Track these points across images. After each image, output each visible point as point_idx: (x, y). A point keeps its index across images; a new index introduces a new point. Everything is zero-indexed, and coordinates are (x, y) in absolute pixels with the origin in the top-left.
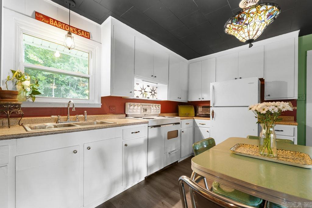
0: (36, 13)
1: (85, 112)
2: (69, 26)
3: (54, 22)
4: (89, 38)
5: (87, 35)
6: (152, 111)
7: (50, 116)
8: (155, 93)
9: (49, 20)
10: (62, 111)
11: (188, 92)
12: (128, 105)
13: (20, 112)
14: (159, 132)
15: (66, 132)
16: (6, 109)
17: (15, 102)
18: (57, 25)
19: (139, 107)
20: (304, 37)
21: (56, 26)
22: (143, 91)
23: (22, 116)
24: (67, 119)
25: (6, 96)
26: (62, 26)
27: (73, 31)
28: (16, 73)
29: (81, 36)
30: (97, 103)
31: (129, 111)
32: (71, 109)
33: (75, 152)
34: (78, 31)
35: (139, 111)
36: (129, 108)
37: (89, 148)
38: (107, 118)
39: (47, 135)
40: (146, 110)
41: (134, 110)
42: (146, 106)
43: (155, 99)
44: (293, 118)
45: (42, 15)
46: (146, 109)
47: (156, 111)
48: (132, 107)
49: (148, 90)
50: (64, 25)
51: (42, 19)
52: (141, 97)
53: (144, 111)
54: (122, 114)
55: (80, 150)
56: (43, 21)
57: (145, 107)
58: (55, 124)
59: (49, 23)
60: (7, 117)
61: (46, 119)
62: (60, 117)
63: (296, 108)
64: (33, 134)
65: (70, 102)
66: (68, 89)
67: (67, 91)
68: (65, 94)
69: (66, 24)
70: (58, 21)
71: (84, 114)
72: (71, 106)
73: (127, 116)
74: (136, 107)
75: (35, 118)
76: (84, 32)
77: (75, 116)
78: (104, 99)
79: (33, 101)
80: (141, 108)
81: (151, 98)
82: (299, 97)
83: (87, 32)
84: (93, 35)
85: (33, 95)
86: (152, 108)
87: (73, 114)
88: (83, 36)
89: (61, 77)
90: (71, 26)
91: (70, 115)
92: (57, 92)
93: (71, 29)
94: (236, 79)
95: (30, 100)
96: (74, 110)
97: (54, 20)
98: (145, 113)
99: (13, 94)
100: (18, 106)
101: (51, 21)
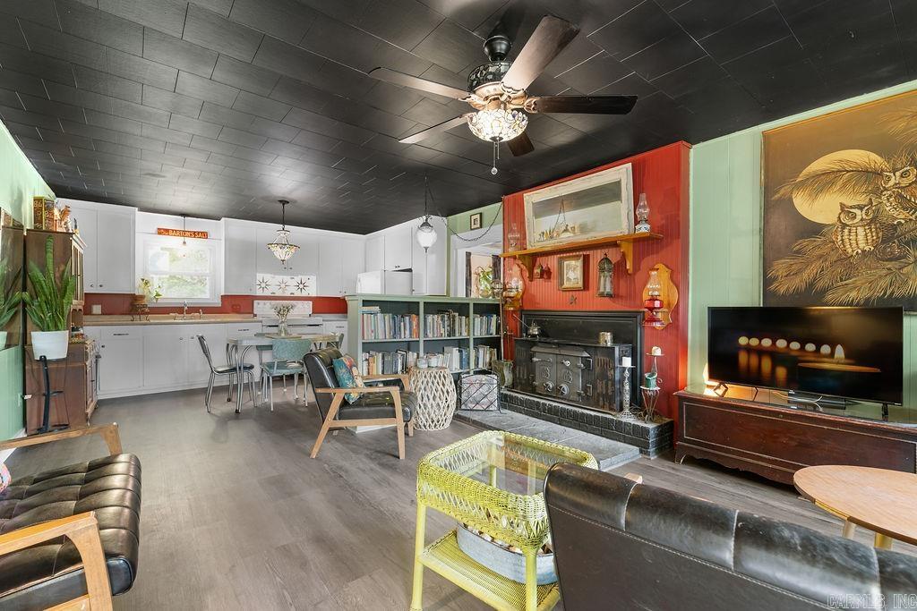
0: (158, 229)
1: (200, 311)
2: (186, 231)
3: (173, 232)
4: (206, 238)
5: (204, 235)
7: (169, 314)
8: (304, 286)
12: (257, 302)
13: (147, 310)
16: (139, 308)
17: (144, 303)
18: (175, 234)
22: (283, 286)
23: (149, 313)
24: (184, 316)
25: (139, 299)
27: (189, 235)
29: (197, 237)
30: (218, 302)
31: (258, 310)
34: (195, 234)
36: (258, 307)
41: (265, 309)
43: (304, 294)
45: (163, 229)
49: (293, 283)
50: (180, 232)
51: (163, 232)
52: (279, 293)
54: (248, 313)
56: (165, 234)
59: (168, 235)
60: (139, 314)
61: (166, 317)
62: (178, 315)
69: (182, 231)
70: (176, 231)
71: (199, 313)
73: (255, 315)
75: (158, 315)
77: (192, 315)
78: (223, 298)
79: (157, 301)
81: (298, 294)
83: (204, 232)
84: (211, 235)
85: (157, 297)
88: (201, 238)
90: (188, 231)
91: (186, 314)
95: (155, 301)
97: (173, 230)
99: (142, 297)
100: (145, 306)
101: (170, 232)
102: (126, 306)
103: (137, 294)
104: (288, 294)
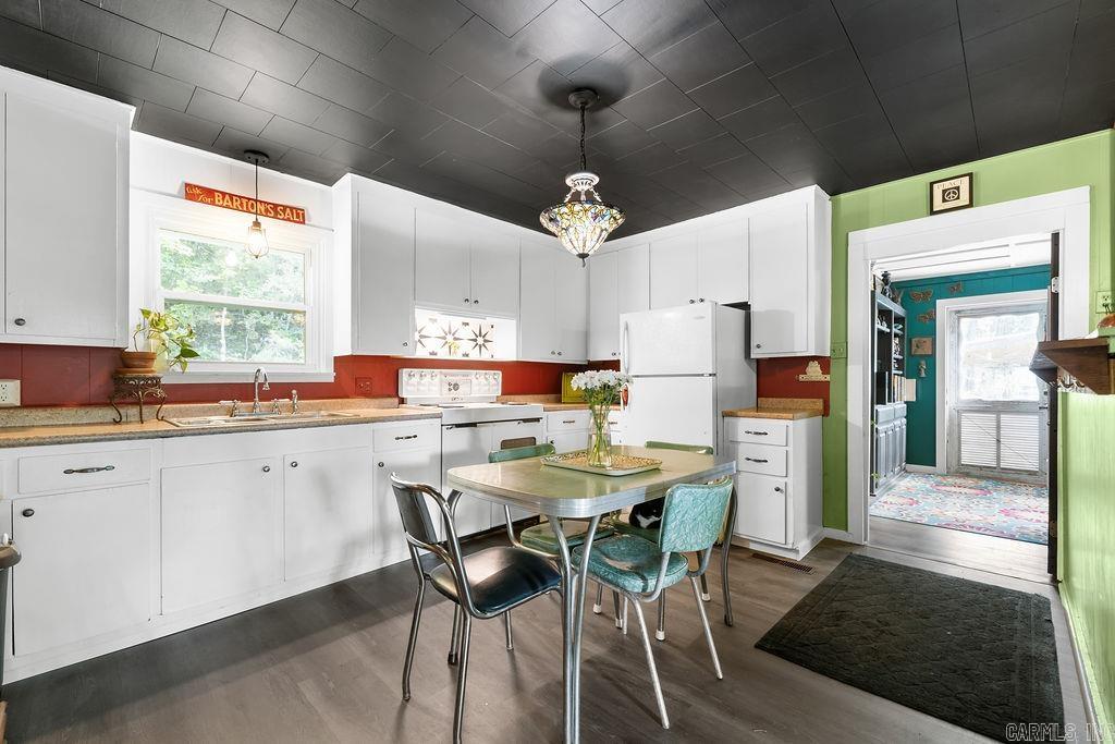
0: (187, 185)
1: (294, 392)
2: (256, 201)
3: (223, 199)
4: (303, 223)
5: (297, 215)
6: (475, 388)
7: (217, 401)
8: (486, 341)
9: (214, 197)
10: (242, 392)
11: (586, 336)
12: (404, 373)
13: (160, 393)
14: (475, 440)
15: (247, 431)
16: (137, 387)
17: (150, 375)
18: (230, 203)
19: (437, 380)
20: (843, 196)
21: (227, 207)
22: (450, 338)
23: (162, 401)
24: (254, 407)
25: (136, 363)
26: (241, 204)
27: (267, 211)
28: (152, 315)
29: (283, 219)
30: (325, 373)
31: (407, 390)
32: (261, 385)
33: (266, 470)
34: (276, 210)
35: (435, 389)
36: (408, 384)
37: (294, 465)
38: (350, 407)
39: (213, 433)
40: (456, 387)
41: (422, 388)
42: (456, 375)
43: (486, 356)
44: (819, 404)
45: (199, 187)
46: (456, 385)
47: (487, 388)
48: (415, 380)
49: (466, 333)
50: (244, 201)
51: (199, 195)
52: (443, 355)
53: (450, 390)
54: (389, 396)
55: (275, 466)
56: (202, 201)
57: (453, 380)
58: (228, 418)
59: (213, 203)
60: (138, 403)
61: (209, 409)
62: (239, 403)
63: (828, 378)
64: (190, 432)
65: (259, 370)
66: (268, 323)
67: (262, 330)
68: (258, 341)
69: (249, 199)
70: (231, 196)
71: (291, 398)
72: (261, 380)
73: (402, 401)
74: (427, 379)
75: (187, 405)
76: (291, 208)
77: (272, 402)
78: (340, 362)
79: (183, 369)
80: (441, 381)
81: (474, 356)
82: (833, 350)
83: (297, 209)
84: (312, 214)
85: (183, 359)
86: (474, 381)
87: (265, 397)
88: (288, 220)
89: (244, 289)
90: (261, 202)
91: (260, 400)
92: (234, 332)
93: (262, 208)
94: (692, 302)
95: (178, 368)
96: (266, 387)
97: (224, 194)
98: (454, 394)
99: (147, 358)
100: (156, 382)
101: (218, 198)
102: (100, 380)
103: (131, 349)
104: (459, 357)
